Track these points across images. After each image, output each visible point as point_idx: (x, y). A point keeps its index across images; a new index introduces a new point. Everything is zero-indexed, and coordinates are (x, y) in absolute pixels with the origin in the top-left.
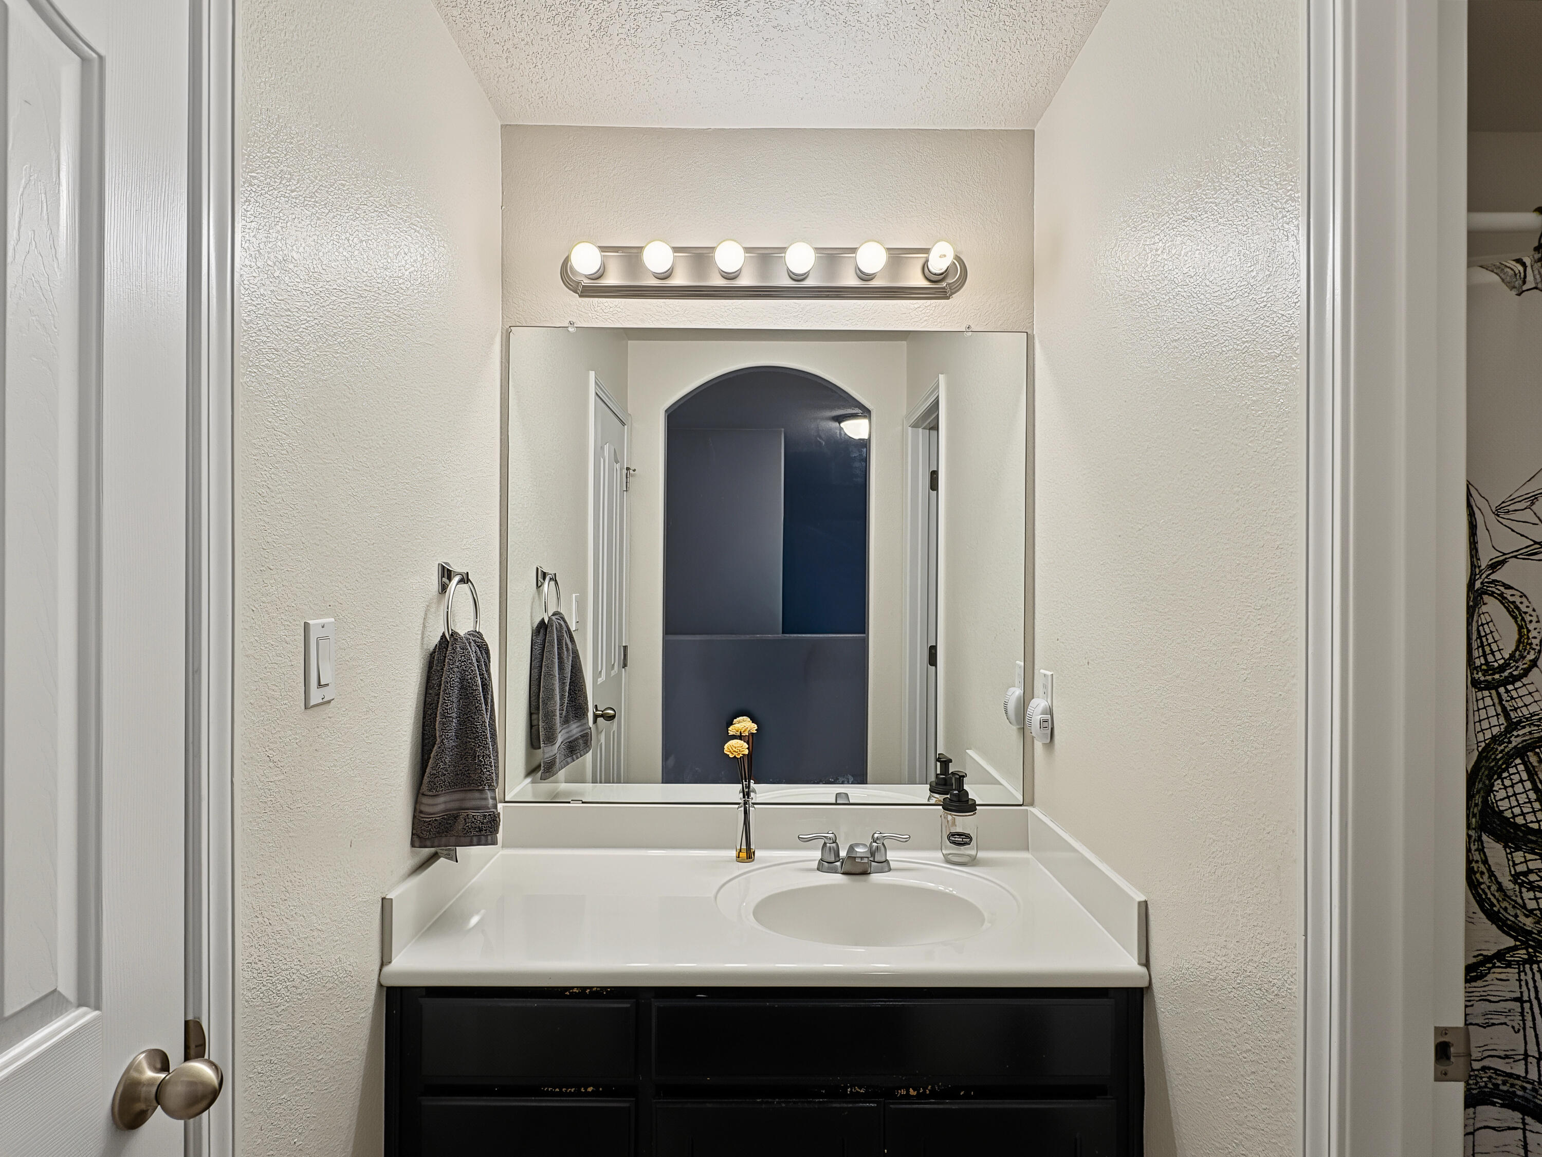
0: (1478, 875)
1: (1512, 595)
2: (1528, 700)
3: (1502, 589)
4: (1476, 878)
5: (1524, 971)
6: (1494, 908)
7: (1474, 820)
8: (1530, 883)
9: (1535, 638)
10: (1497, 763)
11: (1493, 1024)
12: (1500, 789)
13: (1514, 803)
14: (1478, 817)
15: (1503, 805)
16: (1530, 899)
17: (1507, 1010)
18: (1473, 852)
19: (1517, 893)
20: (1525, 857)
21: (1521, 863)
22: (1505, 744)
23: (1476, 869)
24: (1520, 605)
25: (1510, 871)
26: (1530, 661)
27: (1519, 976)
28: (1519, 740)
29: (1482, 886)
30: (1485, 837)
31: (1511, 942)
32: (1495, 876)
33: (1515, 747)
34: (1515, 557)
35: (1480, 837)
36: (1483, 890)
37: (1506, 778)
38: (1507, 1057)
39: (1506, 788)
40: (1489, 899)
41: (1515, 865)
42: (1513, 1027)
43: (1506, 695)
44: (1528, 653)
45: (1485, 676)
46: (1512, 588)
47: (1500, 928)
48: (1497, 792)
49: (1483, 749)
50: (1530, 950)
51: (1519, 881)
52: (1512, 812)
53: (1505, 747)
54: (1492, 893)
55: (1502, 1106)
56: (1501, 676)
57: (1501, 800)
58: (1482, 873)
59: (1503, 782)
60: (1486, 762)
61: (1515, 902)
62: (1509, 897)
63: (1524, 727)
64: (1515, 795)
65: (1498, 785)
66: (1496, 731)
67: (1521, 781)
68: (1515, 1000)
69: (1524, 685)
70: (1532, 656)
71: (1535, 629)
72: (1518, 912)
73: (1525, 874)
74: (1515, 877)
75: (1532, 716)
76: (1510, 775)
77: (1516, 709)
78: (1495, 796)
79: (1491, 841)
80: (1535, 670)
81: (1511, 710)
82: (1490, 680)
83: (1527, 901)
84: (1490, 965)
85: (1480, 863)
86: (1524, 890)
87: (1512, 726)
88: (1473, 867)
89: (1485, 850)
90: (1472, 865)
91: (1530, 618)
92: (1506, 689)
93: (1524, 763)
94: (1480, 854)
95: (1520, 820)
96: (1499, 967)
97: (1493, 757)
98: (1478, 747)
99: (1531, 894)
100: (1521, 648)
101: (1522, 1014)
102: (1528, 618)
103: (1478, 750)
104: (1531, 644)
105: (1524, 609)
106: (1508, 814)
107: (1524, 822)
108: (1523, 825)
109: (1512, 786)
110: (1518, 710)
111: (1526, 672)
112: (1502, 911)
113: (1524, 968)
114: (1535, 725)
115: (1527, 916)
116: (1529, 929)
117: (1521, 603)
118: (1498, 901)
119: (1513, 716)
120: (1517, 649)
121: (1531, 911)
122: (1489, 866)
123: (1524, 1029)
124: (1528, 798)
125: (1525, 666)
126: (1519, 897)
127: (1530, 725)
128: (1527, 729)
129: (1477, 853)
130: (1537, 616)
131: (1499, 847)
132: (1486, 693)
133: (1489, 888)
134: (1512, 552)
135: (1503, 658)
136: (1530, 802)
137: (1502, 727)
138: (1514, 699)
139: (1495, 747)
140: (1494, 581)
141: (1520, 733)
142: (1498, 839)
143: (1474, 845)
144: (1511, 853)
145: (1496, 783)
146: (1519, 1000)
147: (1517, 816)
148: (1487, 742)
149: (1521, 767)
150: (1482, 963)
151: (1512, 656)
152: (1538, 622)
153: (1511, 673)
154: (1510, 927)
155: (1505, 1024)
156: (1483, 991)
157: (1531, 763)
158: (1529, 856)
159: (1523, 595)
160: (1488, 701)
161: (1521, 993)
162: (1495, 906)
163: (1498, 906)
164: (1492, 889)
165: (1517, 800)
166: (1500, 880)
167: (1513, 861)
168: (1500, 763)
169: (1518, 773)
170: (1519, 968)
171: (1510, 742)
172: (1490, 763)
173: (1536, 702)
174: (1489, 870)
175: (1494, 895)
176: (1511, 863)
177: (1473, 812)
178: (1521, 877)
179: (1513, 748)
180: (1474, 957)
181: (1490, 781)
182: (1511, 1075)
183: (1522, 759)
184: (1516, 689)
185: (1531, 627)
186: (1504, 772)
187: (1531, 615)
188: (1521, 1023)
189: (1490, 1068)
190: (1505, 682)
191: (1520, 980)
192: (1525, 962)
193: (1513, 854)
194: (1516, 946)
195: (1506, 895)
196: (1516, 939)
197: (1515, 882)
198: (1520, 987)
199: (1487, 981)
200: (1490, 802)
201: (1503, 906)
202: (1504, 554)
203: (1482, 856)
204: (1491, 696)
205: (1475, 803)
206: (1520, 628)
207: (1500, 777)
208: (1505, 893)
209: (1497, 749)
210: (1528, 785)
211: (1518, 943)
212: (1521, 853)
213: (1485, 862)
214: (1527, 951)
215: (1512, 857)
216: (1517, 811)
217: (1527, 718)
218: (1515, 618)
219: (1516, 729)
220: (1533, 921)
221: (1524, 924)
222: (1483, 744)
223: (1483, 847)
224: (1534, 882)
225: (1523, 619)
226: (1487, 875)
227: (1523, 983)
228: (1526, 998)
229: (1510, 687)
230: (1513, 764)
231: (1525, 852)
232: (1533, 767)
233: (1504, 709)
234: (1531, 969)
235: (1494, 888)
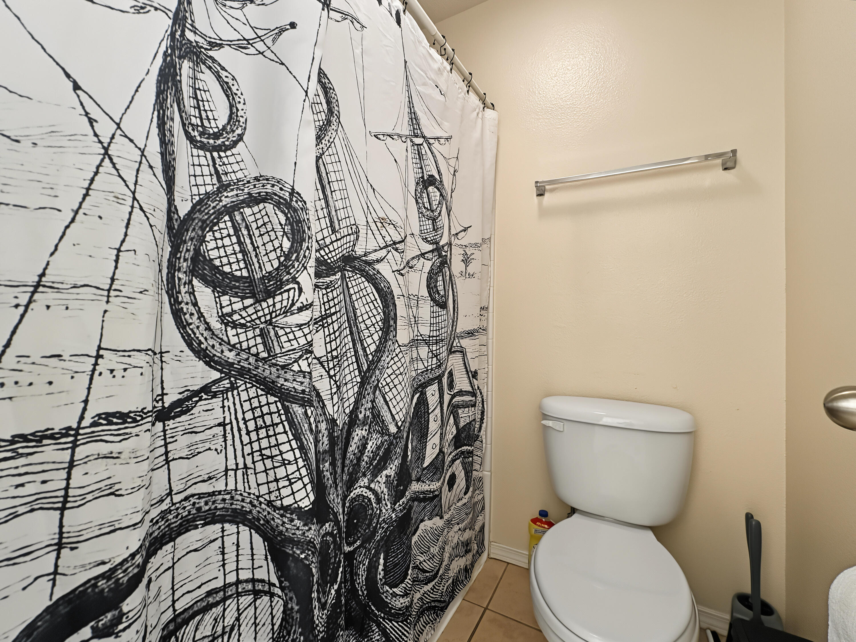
0: (187, 316)
1: (226, 77)
2: (236, 167)
3: (219, 68)
4: (185, 319)
5: (227, 398)
6: (202, 346)
7: (185, 264)
8: (234, 322)
9: (242, 117)
10: (209, 217)
11: (199, 453)
12: (211, 240)
13: (223, 254)
14: (189, 262)
15: (214, 254)
16: (233, 336)
17: (211, 437)
18: (183, 294)
19: (223, 332)
20: (230, 300)
21: (228, 305)
22: (217, 202)
23: (185, 310)
24: (232, 87)
25: (218, 313)
26: (238, 135)
27: (223, 403)
28: (228, 200)
29: (191, 327)
30: (195, 282)
31: (217, 375)
32: (204, 317)
33: (225, 206)
34: (229, 45)
35: (190, 282)
36: (192, 330)
37: (216, 231)
38: (210, 478)
39: (216, 239)
40: (197, 338)
41: (222, 307)
42: (216, 450)
43: (219, 160)
44: (237, 128)
45: (201, 137)
46: (226, 71)
47: (207, 364)
48: (209, 242)
49: (197, 202)
50: (232, 379)
51: (225, 321)
52: (221, 262)
53: (217, 204)
54: (201, 333)
55: (204, 525)
56: (215, 142)
57: (211, 250)
58: (192, 314)
59: (213, 234)
60: (200, 214)
61: (222, 339)
62: (216, 336)
63: (232, 190)
64: (224, 246)
65: (209, 236)
66: (209, 188)
67: (229, 235)
68: (219, 425)
69: (233, 155)
70: (239, 131)
71: (242, 110)
72: (224, 348)
73: (230, 315)
74: (223, 318)
75: (238, 181)
76: (220, 229)
77: (226, 174)
78: (206, 246)
79: (201, 285)
80: (241, 144)
81: (222, 174)
82: (206, 142)
83: (231, 338)
84: (197, 399)
85: (190, 304)
86: (229, 329)
87: (223, 187)
88: (182, 308)
89: (195, 293)
90: (182, 306)
91: (239, 100)
92: (219, 155)
93: (232, 220)
94: (190, 297)
95: (227, 269)
96: (205, 399)
97: (206, 211)
98: (192, 199)
99: (234, 332)
100: (231, 123)
101: (225, 436)
102: (237, 99)
103: (192, 201)
104: (239, 121)
105: (235, 91)
106: (217, 263)
107: (230, 270)
108: (229, 273)
109: (222, 239)
110: (228, 175)
111: (235, 144)
112: (209, 348)
113: (227, 395)
114: (240, 190)
115: (230, 351)
116: (232, 361)
117: (233, 85)
118: (206, 339)
119: (224, 180)
120: (229, 123)
121: (234, 346)
122: (199, 308)
123: (226, 448)
124: (234, 250)
125: (234, 139)
126: (225, 334)
127: (238, 189)
128: (235, 192)
129: (187, 295)
130: (244, 100)
131: (209, 290)
132: (201, 153)
133: (198, 327)
134: (228, 41)
135: (217, 127)
136: (235, 254)
137: (215, 187)
138: (226, 165)
139: (209, 203)
140: (211, 57)
141: (230, 194)
142: (207, 283)
143: (185, 287)
144: (219, 297)
145: (207, 235)
146: (223, 424)
147: (225, 265)
148: (201, 197)
149: (229, 224)
150: (188, 398)
151: (224, 128)
152: (244, 104)
153: (223, 142)
154: (216, 362)
155: (210, 449)
156: (189, 424)
157: (237, 221)
158: (233, 300)
159: (234, 79)
160: (203, 161)
161: (224, 418)
162: (203, 343)
163: (205, 344)
164: (201, 328)
165: (225, 252)
166: (208, 321)
167: (221, 304)
168: (212, 217)
169: (227, 228)
170: (223, 397)
171: (221, 201)
172: (203, 216)
173: (241, 170)
174: (199, 312)
175: (202, 335)
176: (218, 305)
177: (185, 256)
178: (227, 318)
179: (223, 206)
180: (180, 393)
181: (203, 232)
182: (213, 494)
183: (230, 217)
184: (227, 157)
185: (240, 106)
186: (215, 226)
187: (239, 97)
188: (223, 444)
189: (193, 496)
190: (218, 149)
191: (223, 407)
192: (227, 390)
193: (221, 298)
194: (221, 377)
195: (213, 334)
196: (221, 372)
197: (222, 322)
198: (224, 411)
199: (192, 414)
200: (202, 251)
201: (211, 344)
202: (221, 39)
203: (192, 298)
204: (206, 157)
205: (187, 249)
206: (231, 106)
207: (211, 230)
208: (213, 332)
209: (210, 205)
210: (234, 239)
211: (223, 375)
212: (227, 297)
213: (195, 304)
214: (230, 380)
215: (220, 301)
216: (225, 260)
217: (234, 183)
218: (228, 96)
219: (226, 190)
220: (235, 354)
221: (228, 358)
222: (197, 198)
223: (194, 291)
224: (237, 321)
225: (233, 98)
226: (196, 316)
227: (226, 409)
228: (227, 421)
229: (222, 154)
230: (223, 220)
231: (230, 296)
232: (238, 224)
233: (216, 169)
234: (233, 395)
235: (202, 327)
